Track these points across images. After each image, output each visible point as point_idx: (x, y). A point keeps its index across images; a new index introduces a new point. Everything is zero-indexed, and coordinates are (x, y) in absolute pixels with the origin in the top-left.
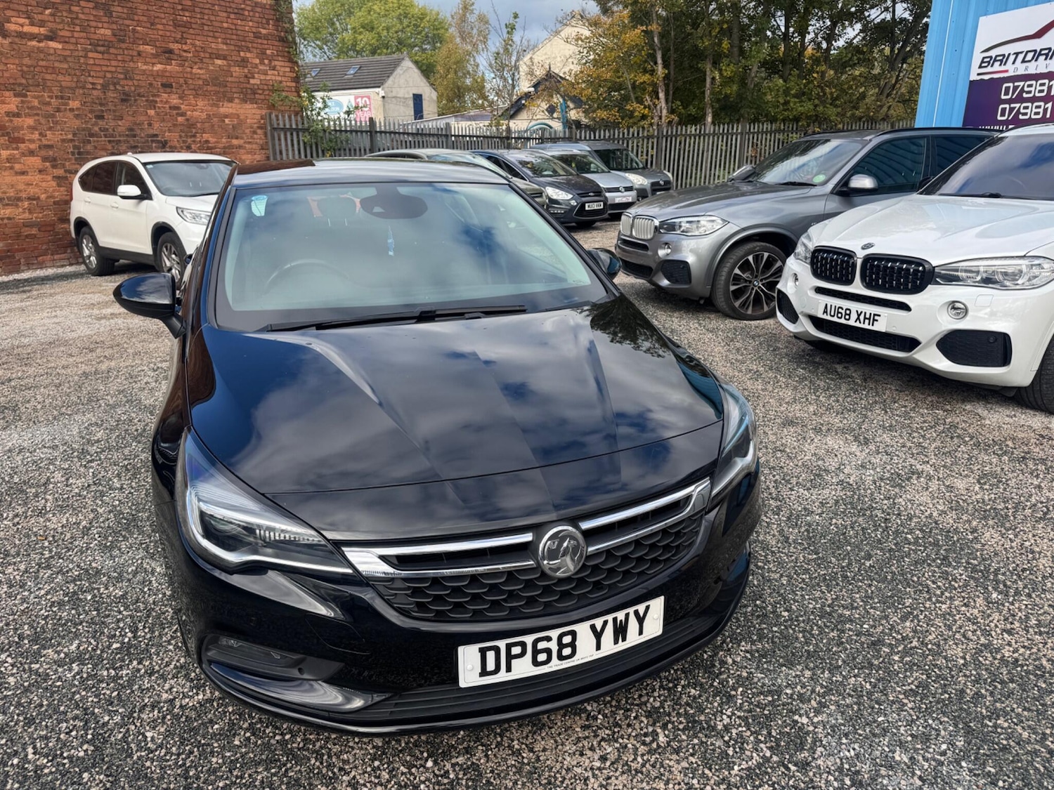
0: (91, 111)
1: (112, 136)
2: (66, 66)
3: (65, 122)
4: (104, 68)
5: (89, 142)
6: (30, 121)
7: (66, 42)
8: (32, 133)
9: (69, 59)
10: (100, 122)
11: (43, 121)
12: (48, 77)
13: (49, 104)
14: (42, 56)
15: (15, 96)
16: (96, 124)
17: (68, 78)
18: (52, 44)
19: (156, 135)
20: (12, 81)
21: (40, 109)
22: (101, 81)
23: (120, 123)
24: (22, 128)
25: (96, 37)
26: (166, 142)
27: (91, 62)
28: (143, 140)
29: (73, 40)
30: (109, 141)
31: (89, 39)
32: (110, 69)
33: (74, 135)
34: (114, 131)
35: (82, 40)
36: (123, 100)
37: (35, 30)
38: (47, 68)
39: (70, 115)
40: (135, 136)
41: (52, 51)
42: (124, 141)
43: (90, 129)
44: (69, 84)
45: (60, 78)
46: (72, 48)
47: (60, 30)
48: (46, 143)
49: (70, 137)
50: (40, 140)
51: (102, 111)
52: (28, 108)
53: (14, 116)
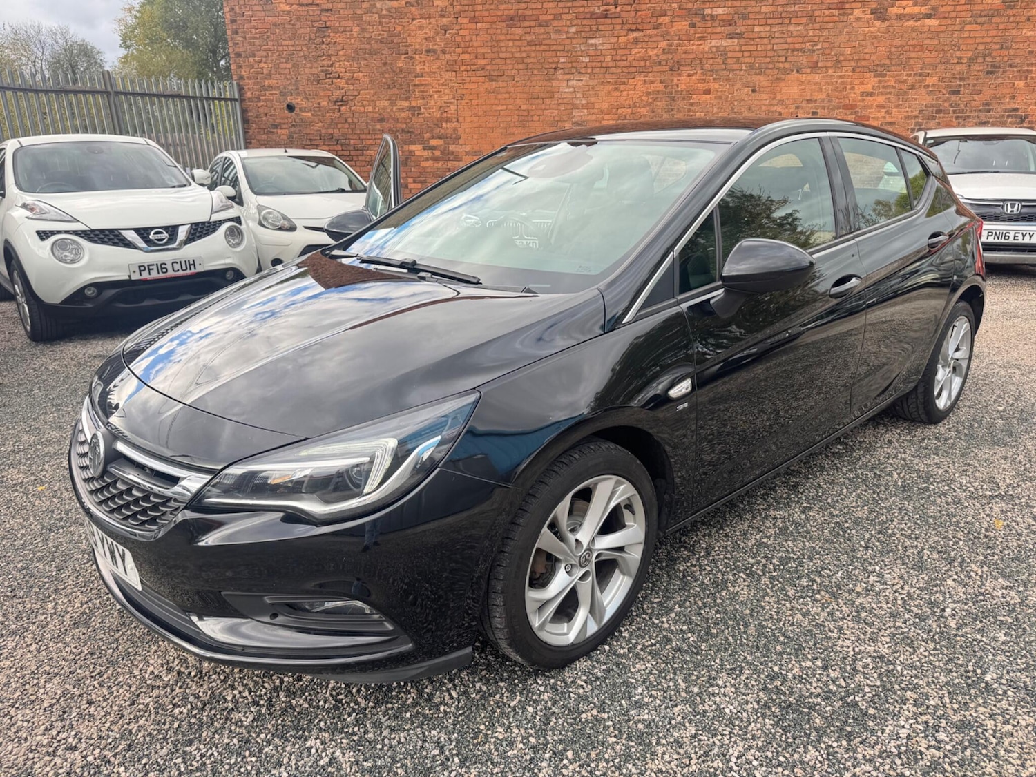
0: (947, 87)
1: (963, 111)
2: (936, 42)
3: (916, 99)
4: (978, 40)
5: (934, 118)
6: (881, 100)
7: (945, 18)
8: (879, 111)
9: (941, 35)
10: (955, 99)
11: (893, 98)
12: (913, 55)
13: (905, 81)
14: (914, 35)
15: (875, 77)
16: (949, 99)
17: (934, 54)
18: (929, 22)
19: (1017, 110)
20: (877, 62)
21: (895, 87)
22: (970, 54)
23: (976, 97)
24: (871, 106)
25: (981, 7)
26: (1026, 117)
27: (966, 34)
28: (997, 115)
29: (953, 15)
30: (957, 118)
31: (971, 11)
32: (985, 40)
33: (921, 111)
34: (966, 106)
35: (964, 13)
36: (989, 73)
37: (917, 10)
38: (914, 46)
39: (923, 91)
40: (989, 111)
41: (926, 29)
42: (974, 117)
43: (940, 105)
44: (932, 61)
45: (927, 54)
46: (949, 22)
47: (942, 6)
48: (890, 120)
49: (916, 113)
50: (885, 118)
51: (960, 85)
52: (884, 87)
53: (867, 96)
